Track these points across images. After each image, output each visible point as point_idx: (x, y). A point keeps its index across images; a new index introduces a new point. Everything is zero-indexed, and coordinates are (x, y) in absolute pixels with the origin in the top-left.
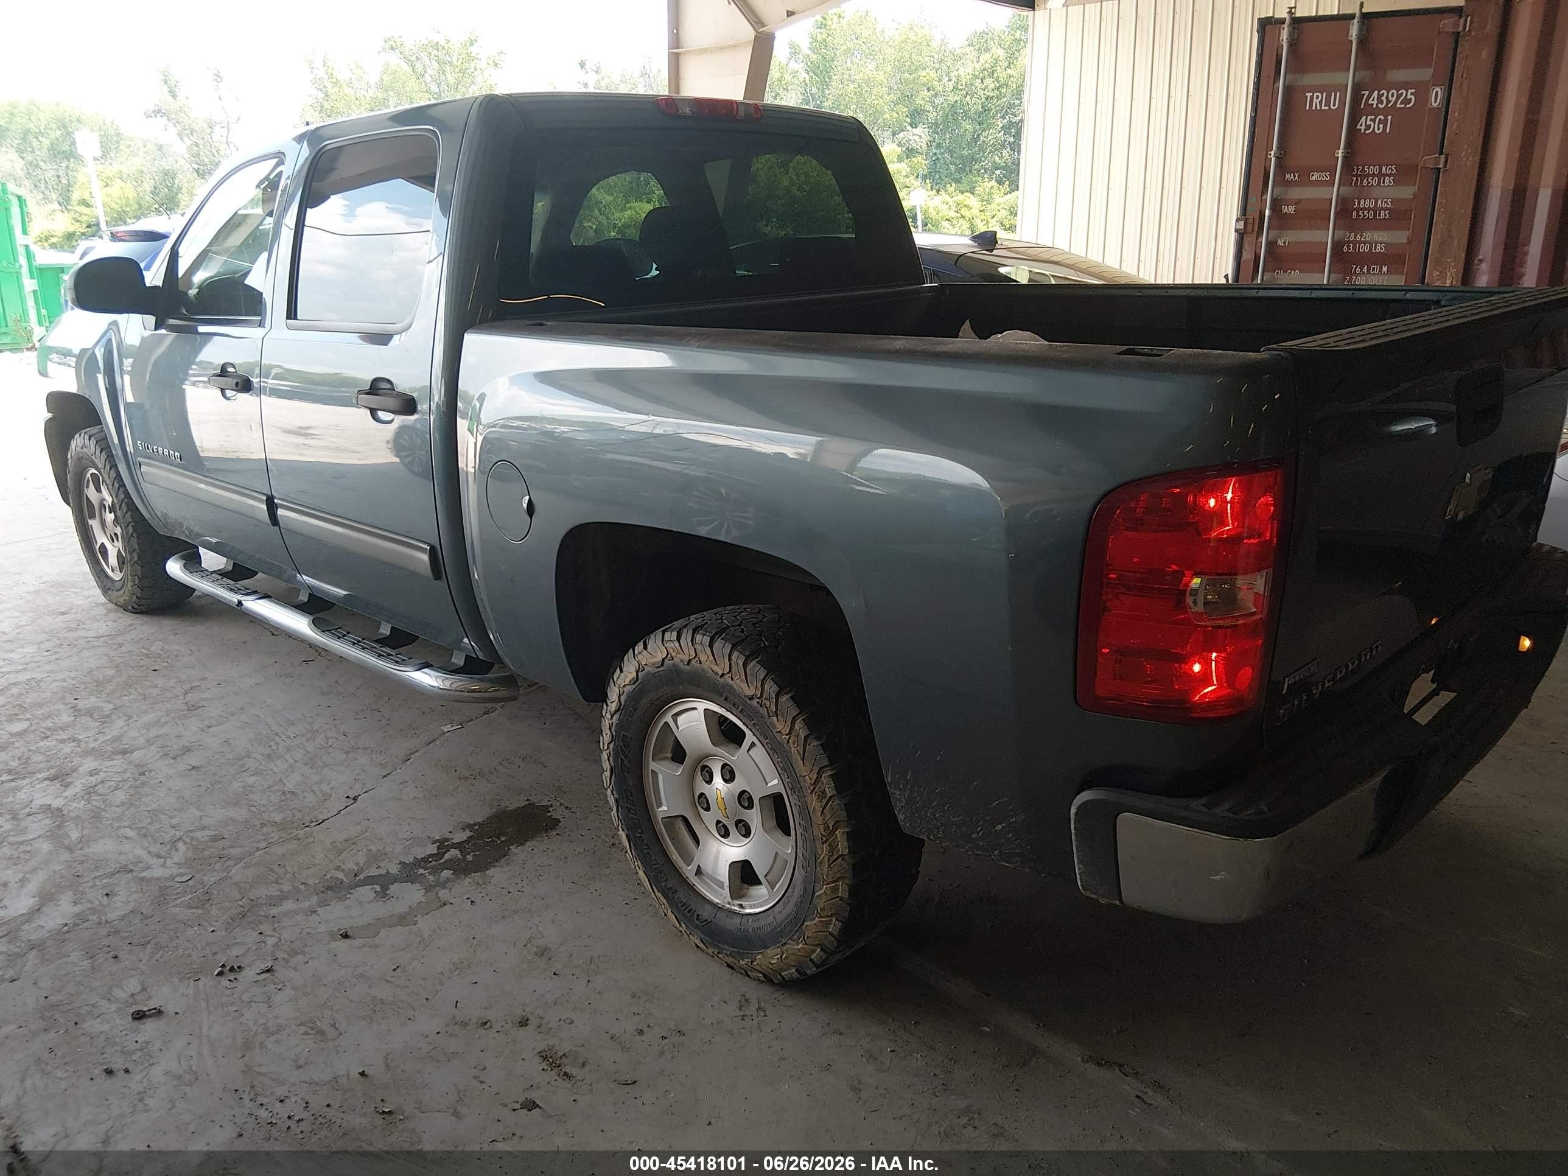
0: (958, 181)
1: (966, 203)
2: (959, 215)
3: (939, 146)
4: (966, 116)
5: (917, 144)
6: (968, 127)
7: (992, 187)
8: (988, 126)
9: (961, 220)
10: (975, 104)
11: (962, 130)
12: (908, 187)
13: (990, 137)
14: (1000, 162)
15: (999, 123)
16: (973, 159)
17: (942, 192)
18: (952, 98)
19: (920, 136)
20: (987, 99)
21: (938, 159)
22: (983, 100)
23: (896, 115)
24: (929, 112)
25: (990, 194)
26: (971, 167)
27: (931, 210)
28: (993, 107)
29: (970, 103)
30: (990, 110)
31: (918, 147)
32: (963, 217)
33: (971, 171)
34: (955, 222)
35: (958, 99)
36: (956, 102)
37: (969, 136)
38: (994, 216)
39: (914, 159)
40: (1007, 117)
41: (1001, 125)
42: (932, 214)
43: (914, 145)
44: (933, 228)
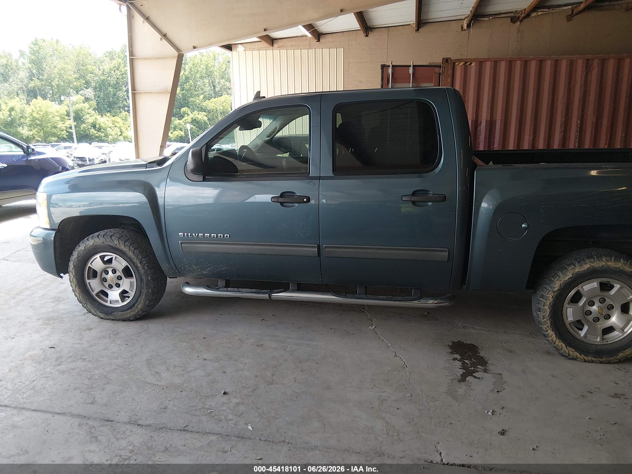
0: (109, 112)
1: (116, 121)
2: (114, 126)
3: (99, 97)
4: (109, 85)
5: (89, 96)
6: (111, 90)
7: (126, 115)
8: (119, 90)
9: (116, 128)
10: (113, 81)
11: (108, 91)
12: (90, 114)
13: (121, 94)
14: (127, 104)
15: (124, 89)
16: (115, 103)
17: (104, 116)
18: (102, 78)
19: (90, 93)
20: (117, 79)
21: (99, 102)
22: (116, 79)
23: (80, 84)
24: (92, 83)
25: (126, 117)
26: (114, 106)
27: (102, 123)
28: (120, 82)
29: (110, 80)
30: (119, 83)
31: (90, 97)
32: (116, 126)
33: (114, 108)
34: (113, 128)
35: (105, 78)
36: (104, 79)
37: (112, 93)
38: (129, 126)
39: (90, 102)
40: (127, 87)
41: (125, 90)
42: (103, 125)
43: (88, 96)
44: (104, 131)
